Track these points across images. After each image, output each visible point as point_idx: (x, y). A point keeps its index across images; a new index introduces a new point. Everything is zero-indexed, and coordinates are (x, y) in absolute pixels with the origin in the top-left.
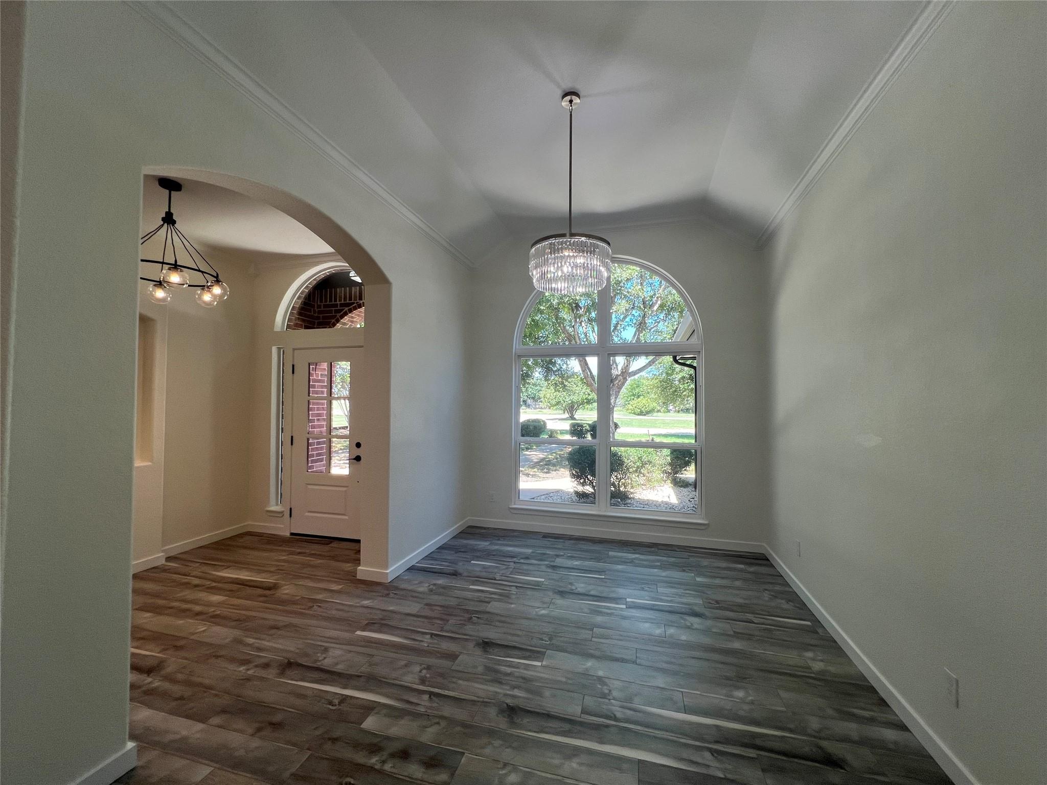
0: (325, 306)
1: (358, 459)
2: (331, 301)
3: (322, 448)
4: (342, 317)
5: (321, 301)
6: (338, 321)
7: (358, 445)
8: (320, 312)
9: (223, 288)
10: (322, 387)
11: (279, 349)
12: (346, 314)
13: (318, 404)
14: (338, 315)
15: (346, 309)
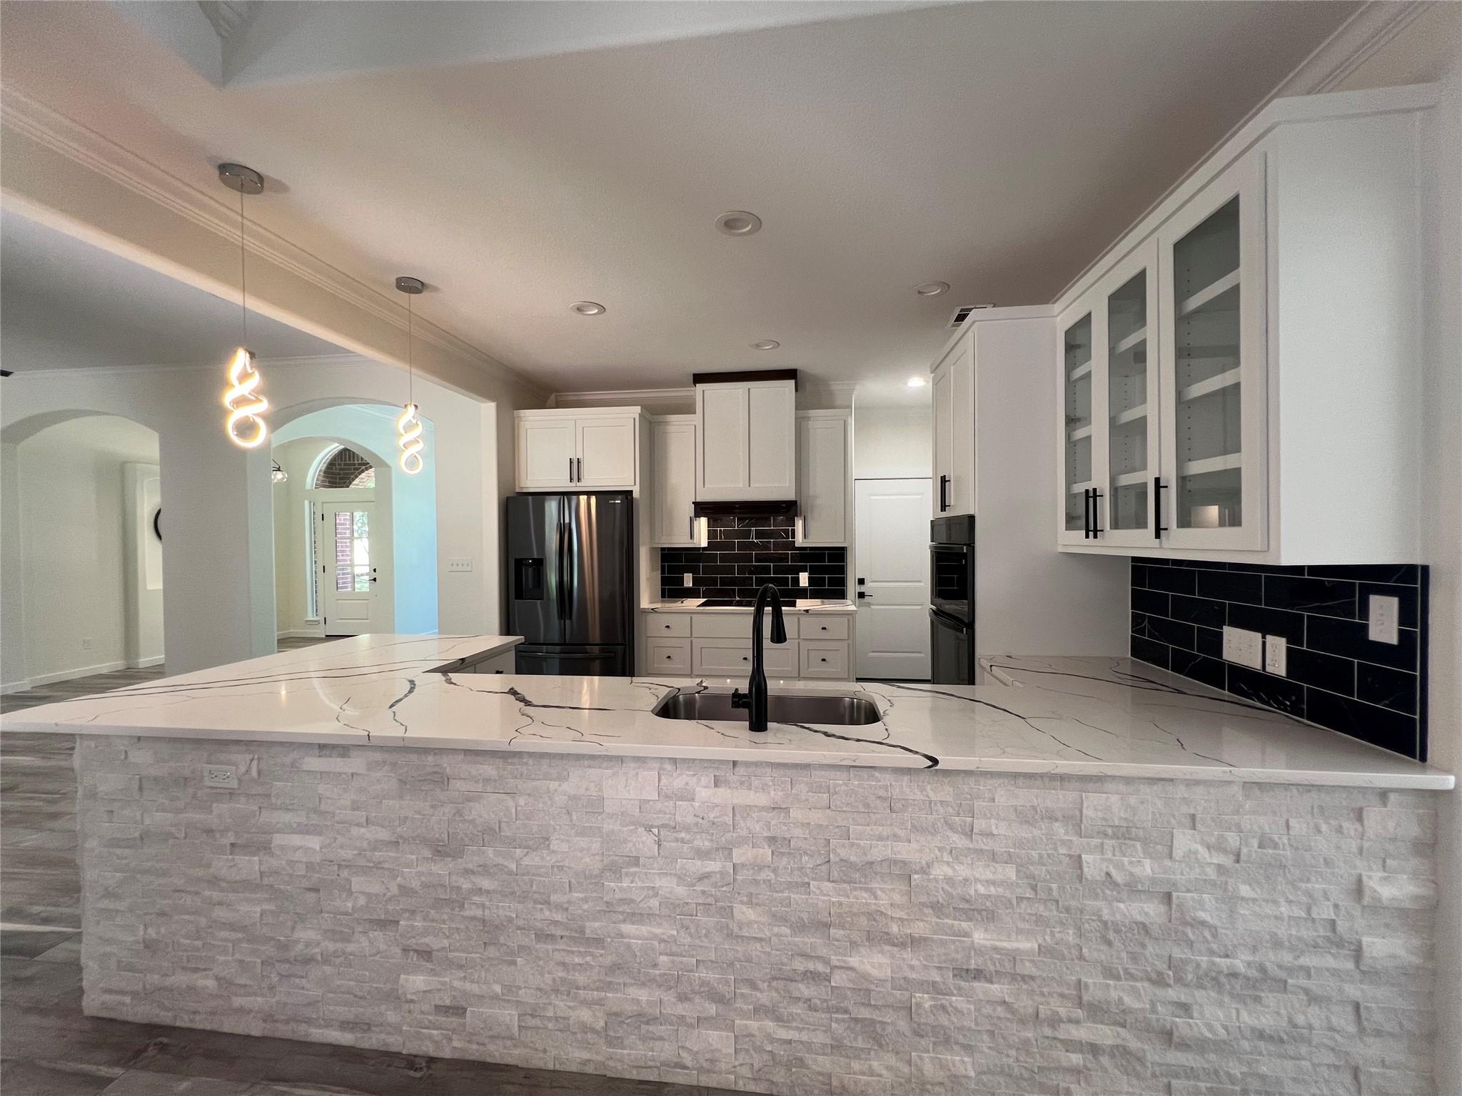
0: (345, 465)
1: (375, 580)
2: (350, 460)
3: (347, 578)
4: (360, 474)
5: (341, 461)
6: (356, 477)
7: (375, 570)
8: (340, 469)
9: (284, 475)
10: (345, 529)
11: (310, 502)
12: (363, 471)
13: (342, 543)
14: (357, 472)
15: (363, 467)
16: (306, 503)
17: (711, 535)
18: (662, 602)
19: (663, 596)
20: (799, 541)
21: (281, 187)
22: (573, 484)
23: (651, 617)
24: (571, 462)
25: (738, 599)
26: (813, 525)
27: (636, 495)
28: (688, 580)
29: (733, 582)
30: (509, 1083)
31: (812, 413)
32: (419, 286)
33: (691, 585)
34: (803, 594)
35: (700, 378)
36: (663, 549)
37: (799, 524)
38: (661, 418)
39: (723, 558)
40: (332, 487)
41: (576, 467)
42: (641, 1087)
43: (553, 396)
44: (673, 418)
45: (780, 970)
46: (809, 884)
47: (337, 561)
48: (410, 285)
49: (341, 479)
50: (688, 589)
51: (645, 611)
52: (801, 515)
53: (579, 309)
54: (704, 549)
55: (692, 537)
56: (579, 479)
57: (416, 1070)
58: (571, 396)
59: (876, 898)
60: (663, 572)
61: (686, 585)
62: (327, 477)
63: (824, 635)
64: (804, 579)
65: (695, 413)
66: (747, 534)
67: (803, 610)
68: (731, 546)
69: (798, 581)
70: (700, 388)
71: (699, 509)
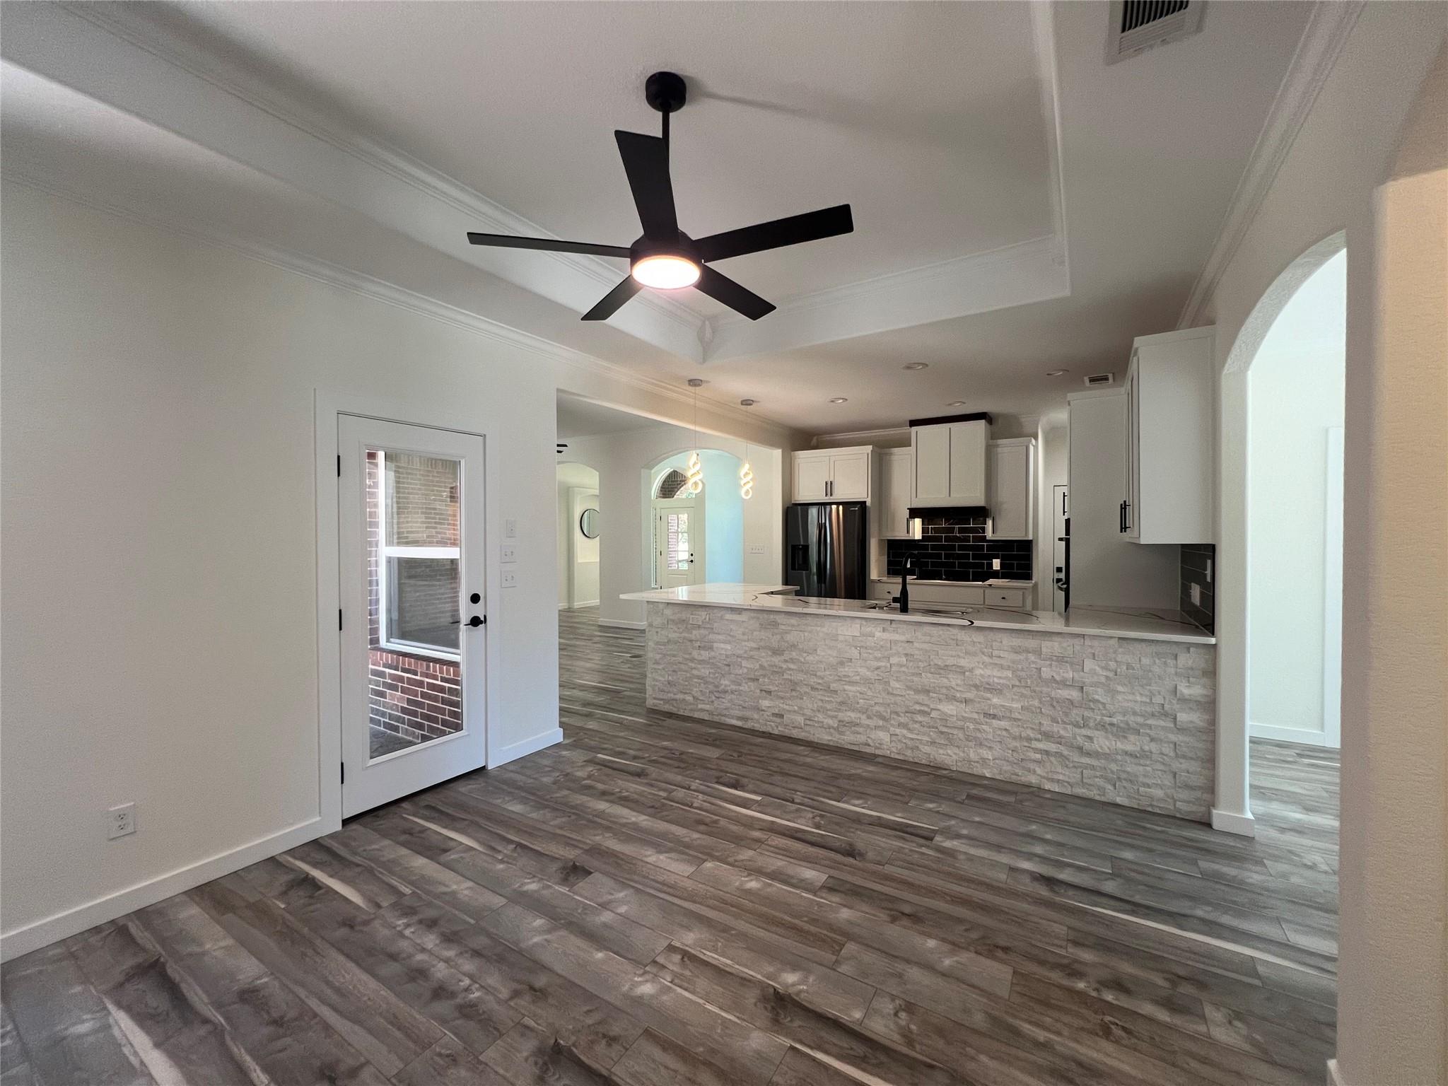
16: (651, 508)
17: (924, 530)
18: (888, 577)
19: (889, 573)
20: (989, 534)
21: (707, 383)
22: (826, 498)
23: (877, 585)
24: (826, 484)
26: (1000, 524)
27: (868, 504)
29: (941, 565)
31: (1000, 442)
32: (751, 402)
34: (996, 575)
35: (914, 423)
36: (889, 540)
37: (990, 523)
38: (887, 452)
39: (934, 547)
40: (665, 498)
41: (829, 487)
43: (815, 438)
44: (896, 450)
45: (909, 709)
46: (921, 674)
47: (669, 550)
48: (747, 403)
51: (873, 581)
52: (992, 517)
54: (919, 541)
55: (908, 532)
56: (831, 494)
58: (827, 437)
59: (949, 681)
60: (888, 557)
63: (1004, 603)
64: (996, 564)
65: (910, 446)
66: (951, 530)
67: (990, 585)
68: (940, 539)
69: (991, 565)
70: (914, 429)
71: (914, 513)
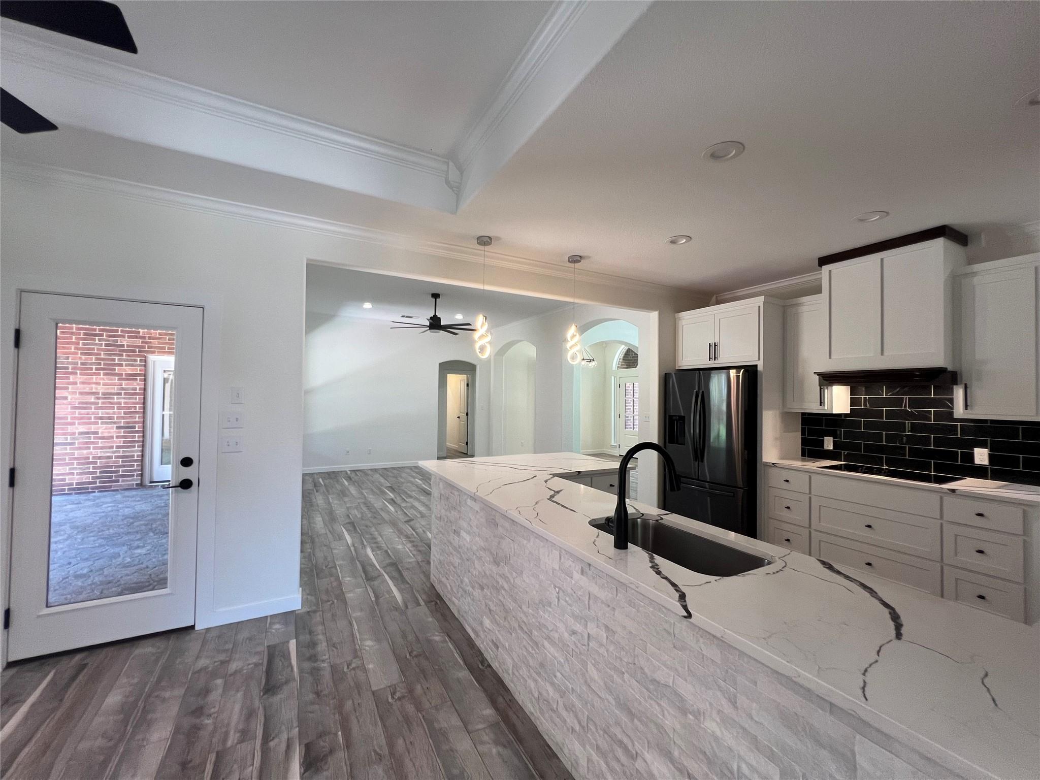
3: (630, 423)
9: (595, 363)
13: (628, 401)
16: (613, 378)
17: (854, 402)
18: (803, 460)
19: (803, 455)
20: (959, 410)
21: (498, 239)
22: (710, 362)
23: (773, 471)
24: (710, 346)
25: (885, 467)
26: (977, 392)
27: (760, 368)
28: (829, 444)
29: (881, 449)
30: (503, 697)
31: (977, 267)
32: (579, 259)
33: (832, 448)
35: (825, 261)
36: (803, 414)
37: (959, 394)
38: (794, 301)
39: (868, 425)
40: (627, 368)
41: (714, 349)
42: (546, 748)
43: (714, 297)
44: (805, 299)
45: (608, 728)
46: (624, 673)
47: (626, 412)
48: (575, 259)
49: (633, 363)
50: (828, 451)
51: (767, 465)
52: (961, 384)
53: (673, 242)
54: (846, 415)
55: (822, 403)
56: (715, 358)
57: (482, 665)
58: (728, 295)
59: (663, 715)
60: (803, 433)
61: (826, 447)
62: (625, 362)
63: (979, 521)
64: (981, 456)
65: (821, 292)
66: (899, 402)
67: (953, 491)
68: (879, 414)
69: (971, 457)
70: (826, 268)
71: (829, 379)
